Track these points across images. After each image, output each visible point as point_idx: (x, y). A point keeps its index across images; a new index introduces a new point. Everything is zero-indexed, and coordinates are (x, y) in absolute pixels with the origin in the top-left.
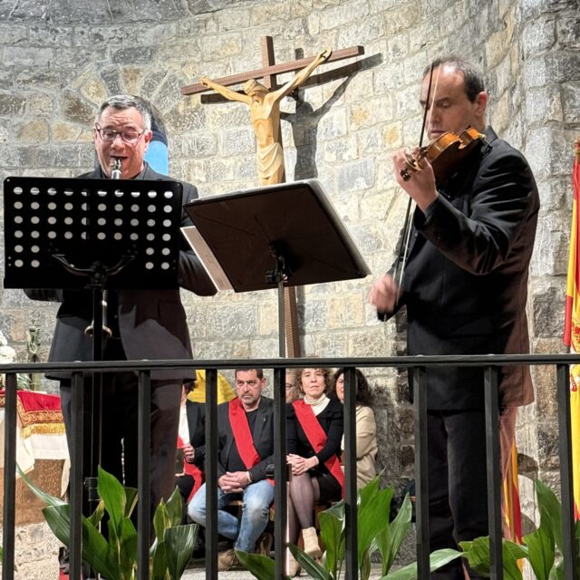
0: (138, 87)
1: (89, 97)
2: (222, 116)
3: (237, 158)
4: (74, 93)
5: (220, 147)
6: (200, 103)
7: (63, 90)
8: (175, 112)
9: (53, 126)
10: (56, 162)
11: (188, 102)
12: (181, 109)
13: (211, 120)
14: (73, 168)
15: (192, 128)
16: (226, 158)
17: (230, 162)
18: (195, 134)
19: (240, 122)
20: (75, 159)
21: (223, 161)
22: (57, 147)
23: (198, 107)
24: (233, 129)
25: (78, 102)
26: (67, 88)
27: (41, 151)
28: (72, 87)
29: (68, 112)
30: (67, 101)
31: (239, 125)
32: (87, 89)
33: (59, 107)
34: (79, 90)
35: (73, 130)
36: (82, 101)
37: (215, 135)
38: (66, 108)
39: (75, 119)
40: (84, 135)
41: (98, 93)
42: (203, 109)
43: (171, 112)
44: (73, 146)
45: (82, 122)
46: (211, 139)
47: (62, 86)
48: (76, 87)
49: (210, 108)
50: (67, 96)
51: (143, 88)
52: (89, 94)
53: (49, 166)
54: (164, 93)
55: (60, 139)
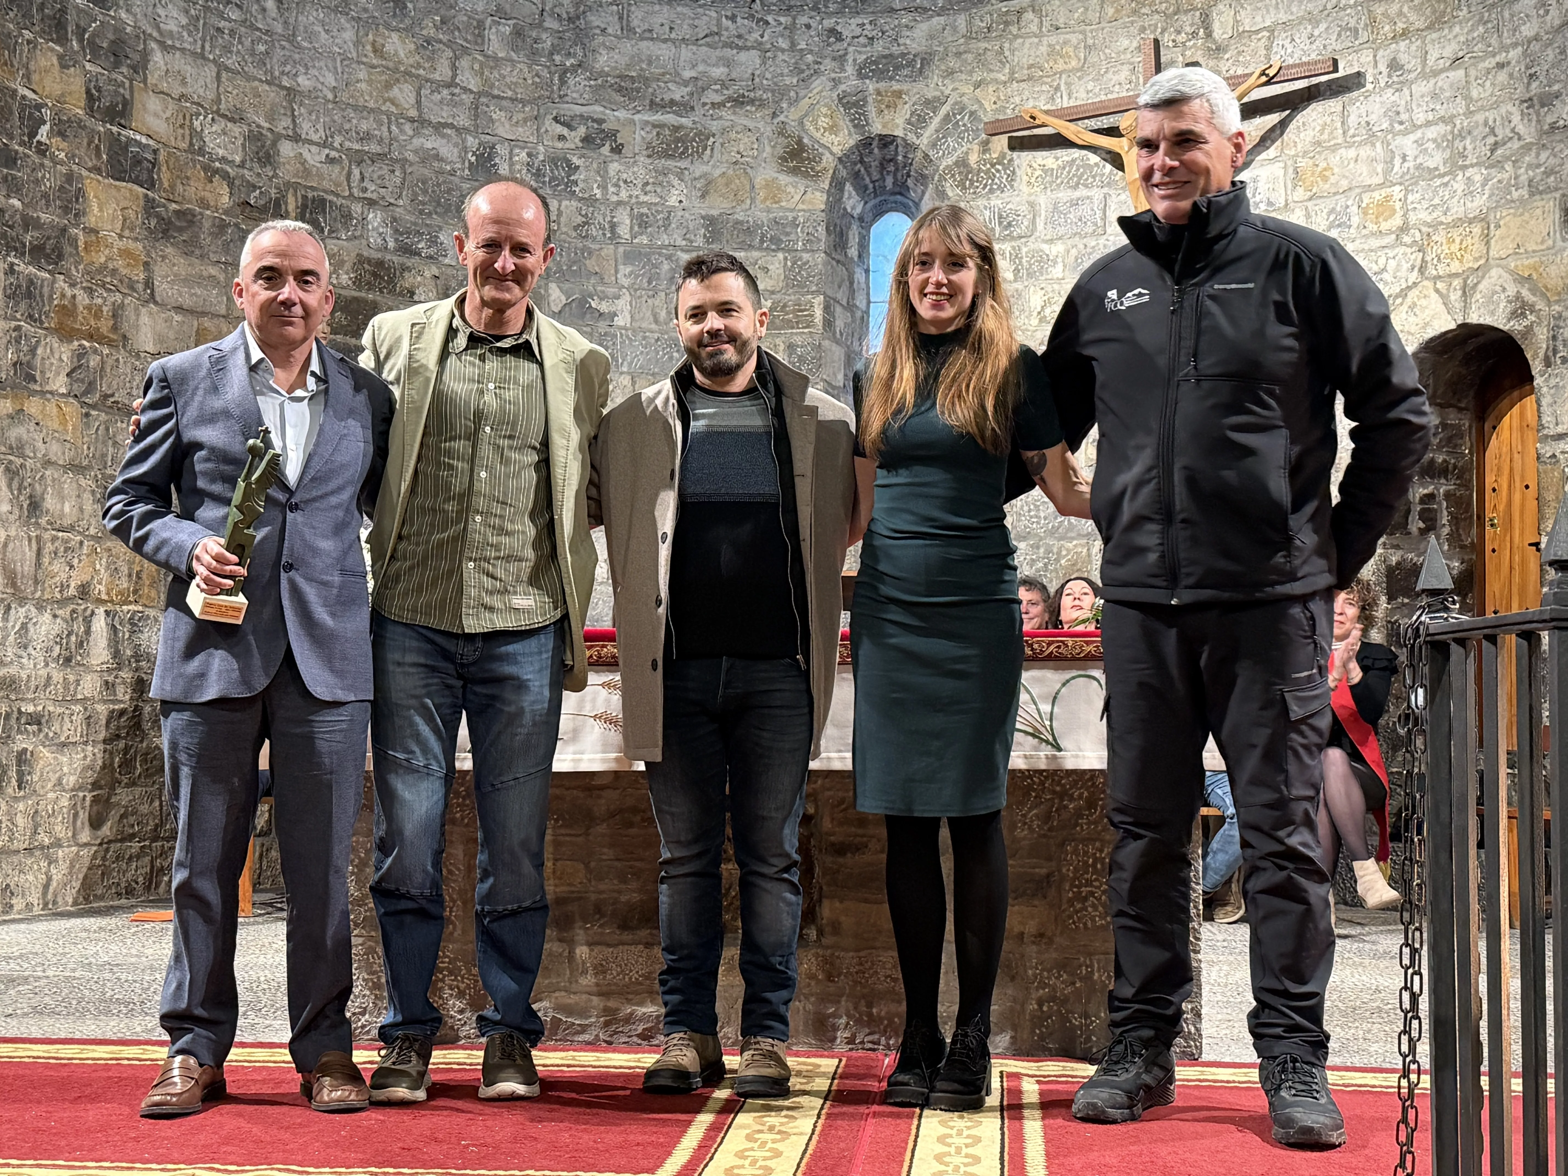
0: (900, 121)
1: (818, 135)
2: (1045, 172)
3: (1070, 242)
4: (793, 127)
5: (1040, 225)
6: (1006, 150)
7: (776, 121)
8: (962, 163)
9: (759, 181)
10: (762, 241)
11: (985, 146)
12: (973, 159)
13: (1025, 178)
14: (789, 251)
15: (992, 191)
16: (1051, 241)
17: (1058, 249)
18: (996, 202)
19: (1078, 184)
20: (793, 237)
21: (1045, 247)
22: (764, 217)
23: (1003, 155)
24: (1065, 195)
25: (800, 142)
26: (782, 118)
27: (738, 222)
28: (791, 116)
29: (784, 159)
30: (781, 140)
31: (1076, 187)
32: (815, 122)
33: (768, 149)
34: (801, 123)
35: (790, 189)
36: (806, 141)
37: (1032, 205)
38: (780, 151)
39: (795, 171)
40: (809, 195)
41: (833, 129)
42: (1011, 160)
43: (956, 164)
44: (791, 216)
45: (806, 175)
46: (1024, 209)
47: (774, 115)
48: (797, 117)
49: (1024, 159)
50: (782, 131)
51: (909, 122)
52: (818, 130)
53: (751, 247)
54: (943, 133)
55: (768, 203)
